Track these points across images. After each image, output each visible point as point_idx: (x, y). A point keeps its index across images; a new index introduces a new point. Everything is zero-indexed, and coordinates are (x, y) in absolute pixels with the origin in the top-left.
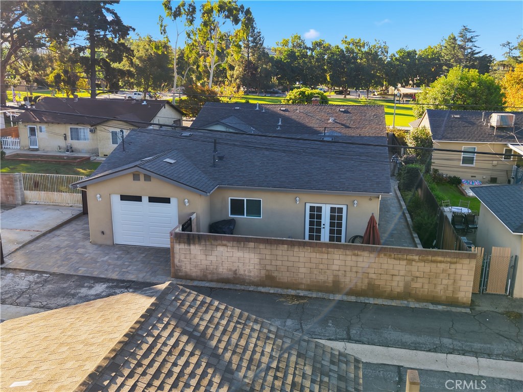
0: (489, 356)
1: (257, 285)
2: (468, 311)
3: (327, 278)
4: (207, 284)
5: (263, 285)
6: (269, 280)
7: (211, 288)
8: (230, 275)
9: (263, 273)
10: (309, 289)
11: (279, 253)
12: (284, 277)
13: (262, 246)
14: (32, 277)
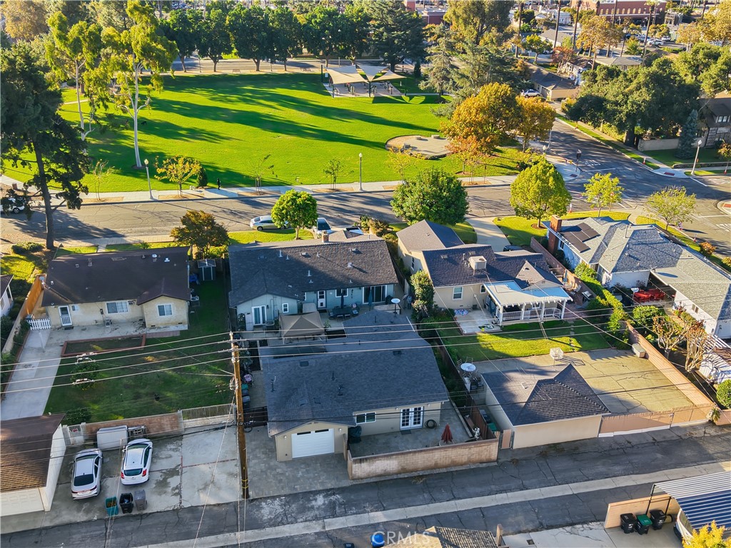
0: (511, 490)
1: (397, 474)
2: (496, 464)
3: (432, 463)
4: (372, 480)
5: (400, 473)
6: (404, 470)
7: (376, 482)
8: (383, 472)
9: (400, 468)
10: (423, 470)
11: (408, 457)
12: (411, 467)
13: (400, 456)
14: (277, 502)
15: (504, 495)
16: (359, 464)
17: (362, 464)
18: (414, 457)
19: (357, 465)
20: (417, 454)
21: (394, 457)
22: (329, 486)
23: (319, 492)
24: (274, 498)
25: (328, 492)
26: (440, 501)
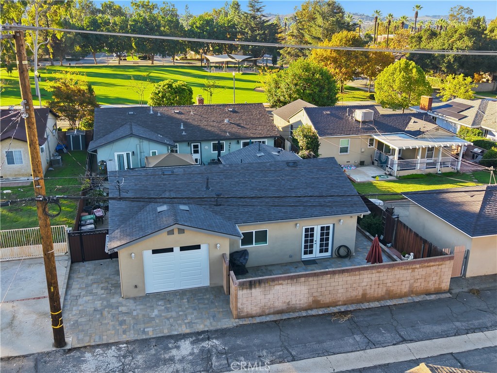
0: (487, 328)
1: (306, 309)
3: (358, 293)
4: (268, 319)
5: (311, 308)
6: (316, 304)
7: (275, 321)
8: (284, 307)
9: (311, 299)
11: (324, 281)
12: (327, 299)
13: (311, 279)
14: (112, 352)
15: (479, 335)
16: (248, 291)
17: (253, 290)
18: (332, 280)
19: (245, 291)
20: (337, 276)
21: (303, 279)
22: (201, 327)
23: (184, 336)
24: (108, 345)
25: (198, 336)
26: (382, 345)
